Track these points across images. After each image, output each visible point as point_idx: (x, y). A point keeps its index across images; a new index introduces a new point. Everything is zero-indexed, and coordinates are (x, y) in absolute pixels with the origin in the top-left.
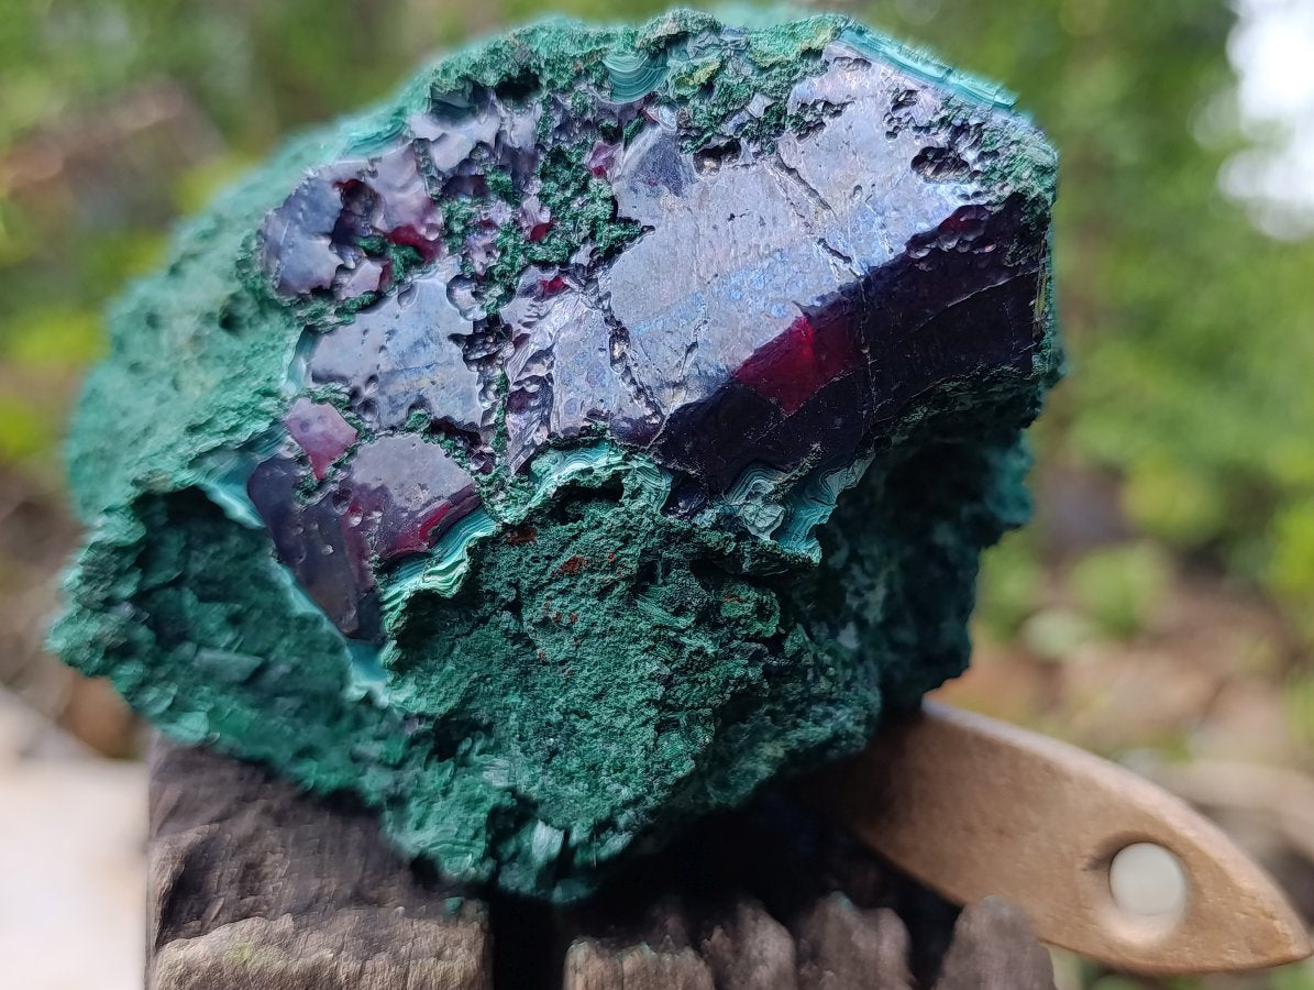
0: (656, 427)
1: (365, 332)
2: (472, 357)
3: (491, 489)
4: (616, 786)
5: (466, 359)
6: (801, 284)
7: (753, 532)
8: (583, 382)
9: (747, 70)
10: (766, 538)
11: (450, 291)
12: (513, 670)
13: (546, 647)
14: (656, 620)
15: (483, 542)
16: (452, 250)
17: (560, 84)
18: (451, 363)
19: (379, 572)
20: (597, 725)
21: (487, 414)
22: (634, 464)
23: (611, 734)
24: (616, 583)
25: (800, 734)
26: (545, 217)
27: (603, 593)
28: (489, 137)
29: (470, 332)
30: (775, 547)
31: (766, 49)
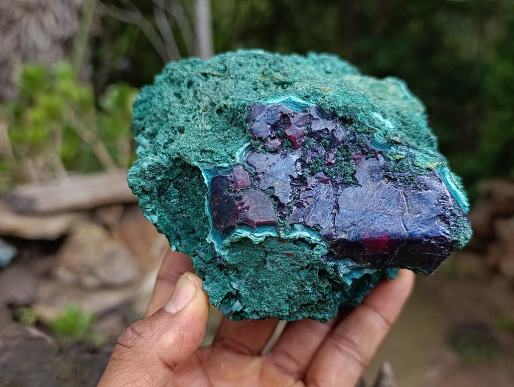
0: (334, 239)
1: (267, 158)
2: (292, 183)
3: (281, 225)
4: (265, 306)
5: (291, 184)
6: (392, 228)
7: (339, 272)
8: (320, 214)
9: (410, 163)
10: (341, 275)
11: (296, 162)
12: (256, 264)
13: (268, 266)
14: (302, 279)
15: (271, 236)
16: (302, 150)
17: (359, 130)
18: (286, 182)
19: (238, 224)
20: (270, 290)
21: (289, 203)
22: (322, 243)
23: (272, 294)
24: (298, 265)
25: (314, 314)
26: (333, 162)
27: (292, 265)
28: (330, 129)
29: (296, 178)
30: (342, 278)
31: (419, 160)
